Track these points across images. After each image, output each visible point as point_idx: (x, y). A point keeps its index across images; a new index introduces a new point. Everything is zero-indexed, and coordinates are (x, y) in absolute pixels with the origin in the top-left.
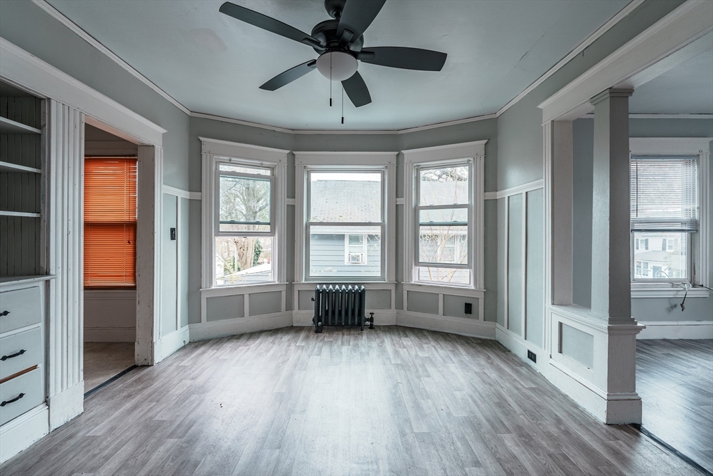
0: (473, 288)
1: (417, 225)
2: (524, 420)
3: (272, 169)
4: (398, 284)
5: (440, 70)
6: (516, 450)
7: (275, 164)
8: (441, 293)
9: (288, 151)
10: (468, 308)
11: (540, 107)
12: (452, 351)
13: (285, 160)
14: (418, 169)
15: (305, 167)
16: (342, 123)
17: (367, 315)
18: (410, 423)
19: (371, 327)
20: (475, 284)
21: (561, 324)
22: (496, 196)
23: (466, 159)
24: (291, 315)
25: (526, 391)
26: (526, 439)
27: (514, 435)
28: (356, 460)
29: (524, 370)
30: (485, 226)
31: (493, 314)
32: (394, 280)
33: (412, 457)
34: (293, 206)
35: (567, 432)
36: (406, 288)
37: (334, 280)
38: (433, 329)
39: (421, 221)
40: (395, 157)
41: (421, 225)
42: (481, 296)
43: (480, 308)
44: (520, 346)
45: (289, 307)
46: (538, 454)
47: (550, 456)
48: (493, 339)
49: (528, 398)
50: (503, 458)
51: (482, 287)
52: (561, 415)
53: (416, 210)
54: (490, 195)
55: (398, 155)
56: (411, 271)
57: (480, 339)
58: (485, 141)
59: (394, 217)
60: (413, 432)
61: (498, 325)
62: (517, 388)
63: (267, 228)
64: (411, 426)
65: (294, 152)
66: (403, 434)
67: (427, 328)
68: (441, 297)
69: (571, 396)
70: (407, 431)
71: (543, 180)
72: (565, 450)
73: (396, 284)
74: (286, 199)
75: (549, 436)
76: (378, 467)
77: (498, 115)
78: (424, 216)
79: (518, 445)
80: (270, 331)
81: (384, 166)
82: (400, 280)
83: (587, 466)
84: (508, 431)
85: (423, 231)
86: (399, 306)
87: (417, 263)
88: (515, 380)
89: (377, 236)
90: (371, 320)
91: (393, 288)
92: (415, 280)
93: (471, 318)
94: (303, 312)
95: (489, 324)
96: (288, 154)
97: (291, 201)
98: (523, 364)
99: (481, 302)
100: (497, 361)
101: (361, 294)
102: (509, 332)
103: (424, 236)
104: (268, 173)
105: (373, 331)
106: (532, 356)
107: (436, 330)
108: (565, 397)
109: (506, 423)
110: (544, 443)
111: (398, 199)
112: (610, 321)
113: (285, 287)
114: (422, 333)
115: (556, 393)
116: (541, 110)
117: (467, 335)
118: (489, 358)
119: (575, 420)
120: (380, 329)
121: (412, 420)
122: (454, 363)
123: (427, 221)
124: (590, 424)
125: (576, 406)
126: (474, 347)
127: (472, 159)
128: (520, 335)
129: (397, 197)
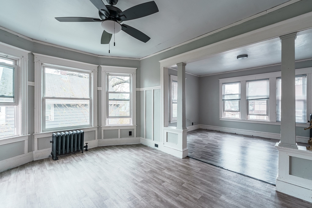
0: (132, 125)
1: (108, 100)
2: (165, 165)
3: (15, 61)
4: (99, 127)
5: (145, 42)
6: (170, 173)
7: (19, 58)
8: (119, 129)
9: (30, 52)
10: (130, 133)
11: (159, 61)
12: (129, 151)
13: (27, 57)
14: (108, 75)
15: (42, 64)
16: (109, 53)
17: (85, 145)
18: (135, 179)
19: (86, 150)
20: (133, 123)
21: (167, 132)
22: (140, 90)
23: (129, 74)
24: (32, 154)
25: (160, 157)
26: (169, 169)
27: (166, 170)
28: (127, 200)
29: (155, 151)
30: (136, 101)
31: (139, 135)
32: (97, 125)
33: (145, 189)
34: (33, 87)
35: (176, 164)
36: (103, 129)
37: (64, 129)
38: (116, 145)
39: (110, 98)
40: (97, 68)
41: (110, 100)
42: (135, 128)
43: (134, 133)
44: (151, 143)
45: (31, 149)
46: (175, 172)
47: (177, 171)
48: (139, 143)
49: (162, 158)
50: (168, 177)
51: (136, 124)
52: (172, 160)
53: (107, 93)
54: (138, 89)
55: (98, 67)
56: (105, 121)
57: (135, 144)
58: (137, 68)
59: (97, 96)
60: (139, 182)
61: (141, 138)
62: (157, 157)
63: (11, 100)
64: (136, 180)
65: (34, 53)
66: (136, 184)
67: (114, 145)
68: (119, 130)
69: (171, 154)
70: (136, 182)
71: (160, 86)
72: (179, 168)
73: (98, 127)
74: (28, 82)
75: (173, 166)
76: (137, 198)
77: (141, 59)
78: (111, 96)
79: (169, 172)
80: (17, 167)
81: (91, 71)
82: (99, 125)
83: (185, 170)
84: (164, 170)
85: (110, 102)
86: (100, 137)
87: (108, 117)
88: (155, 154)
89: (88, 105)
90: (86, 147)
91: (96, 129)
92: (107, 125)
93: (131, 137)
94: (41, 151)
95: (138, 138)
96: (29, 53)
97: (31, 84)
98: (154, 149)
99: (135, 130)
100: (146, 150)
101: (82, 134)
102: (147, 139)
103: (111, 105)
104: (11, 63)
105: (88, 152)
106: (156, 146)
107: (117, 145)
108: (170, 155)
109: (162, 167)
110: (174, 169)
111: (98, 88)
112: (183, 129)
113: (28, 137)
114: (112, 147)
115: (167, 155)
116: (160, 63)
117: (130, 144)
118: (143, 150)
119: (176, 160)
120: (91, 150)
121: (135, 178)
122: (133, 155)
123: (112, 98)
124: (179, 160)
125: (174, 157)
126: (135, 148)
127: (131, 74)
128: (151, 139)
129: (98, 87)
